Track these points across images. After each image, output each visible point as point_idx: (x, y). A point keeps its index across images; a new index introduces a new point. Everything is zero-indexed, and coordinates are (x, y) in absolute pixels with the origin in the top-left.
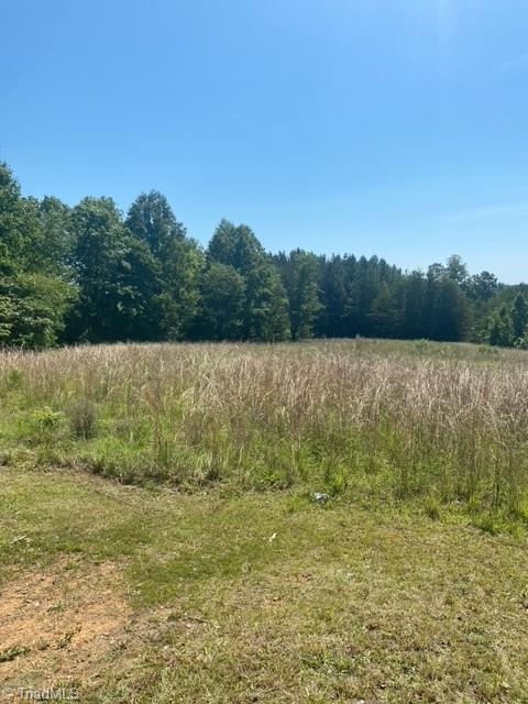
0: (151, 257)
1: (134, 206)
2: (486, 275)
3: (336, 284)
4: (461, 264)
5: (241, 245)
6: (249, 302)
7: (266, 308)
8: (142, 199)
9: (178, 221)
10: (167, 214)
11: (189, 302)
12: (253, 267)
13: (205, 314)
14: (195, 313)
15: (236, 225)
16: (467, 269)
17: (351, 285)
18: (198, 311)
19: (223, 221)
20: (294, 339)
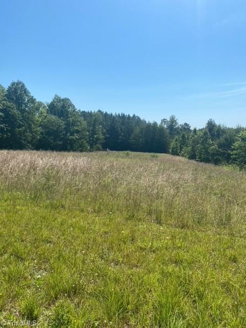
0: (15, 111)
1: (9, 87)
2: (186, 124)
3: (116, 127)
4: (175, 119)
5: (63, 107)
6: (66, 133)
7: (76, 136)
8: (13, 84)
9: (32, 95)
10: (26, 92)
11: (36, 132)
12: (70, 117)
13: (44, 138)
14: (39, 137)
15: (62, 98)
16: (177, 121)
17: (123, 127)
18: (40, 137)
19: (56, 96)
20: (90, 151)
